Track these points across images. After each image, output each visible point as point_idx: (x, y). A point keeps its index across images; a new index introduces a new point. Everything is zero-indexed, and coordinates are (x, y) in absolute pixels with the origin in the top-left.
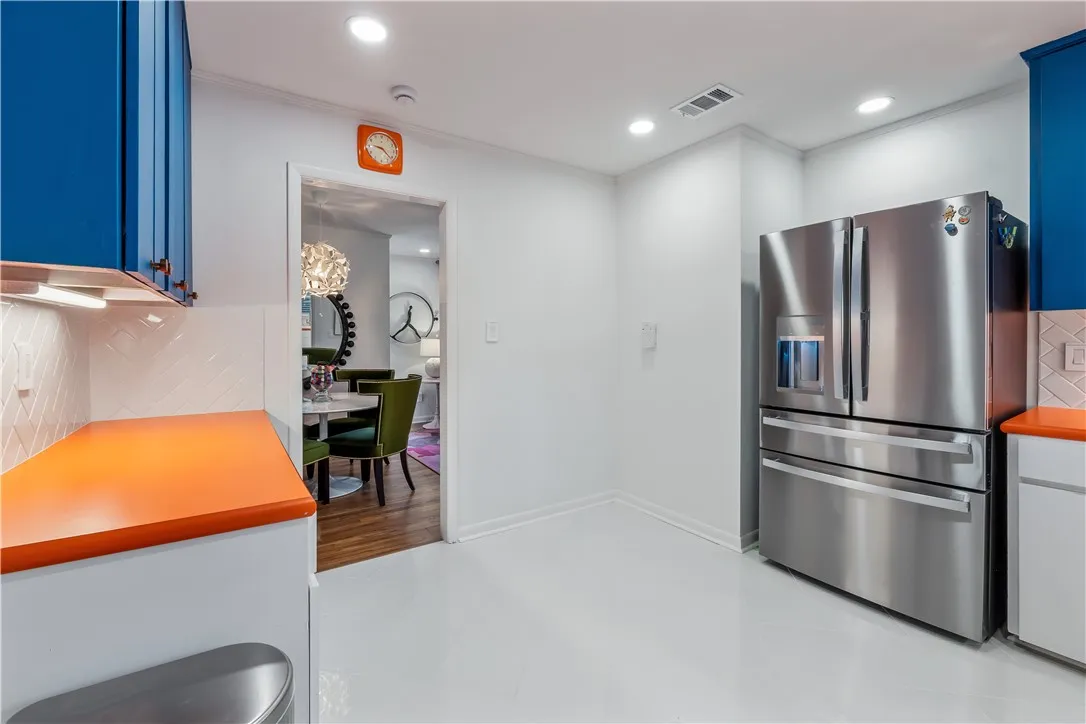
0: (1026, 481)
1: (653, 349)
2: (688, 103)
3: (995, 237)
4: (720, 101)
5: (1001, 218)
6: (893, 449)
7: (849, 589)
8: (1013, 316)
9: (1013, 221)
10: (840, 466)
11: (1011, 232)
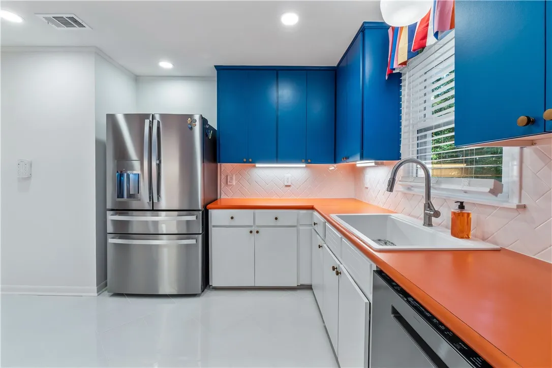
0: (214, 226)
1: (29, 178)
2: (51, 16)
3: (205, 133)
4: (76, 26)
5: (207, 127)
6: (179, 222)
7: (160, 293)
8: (213, 165)
9: (211, 128)
10: (156, 235)
11: (210, 132)
